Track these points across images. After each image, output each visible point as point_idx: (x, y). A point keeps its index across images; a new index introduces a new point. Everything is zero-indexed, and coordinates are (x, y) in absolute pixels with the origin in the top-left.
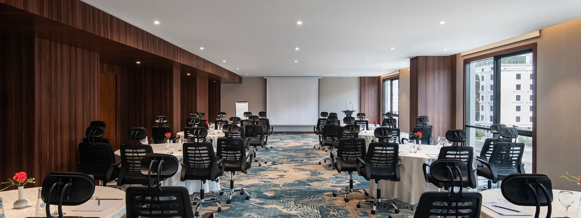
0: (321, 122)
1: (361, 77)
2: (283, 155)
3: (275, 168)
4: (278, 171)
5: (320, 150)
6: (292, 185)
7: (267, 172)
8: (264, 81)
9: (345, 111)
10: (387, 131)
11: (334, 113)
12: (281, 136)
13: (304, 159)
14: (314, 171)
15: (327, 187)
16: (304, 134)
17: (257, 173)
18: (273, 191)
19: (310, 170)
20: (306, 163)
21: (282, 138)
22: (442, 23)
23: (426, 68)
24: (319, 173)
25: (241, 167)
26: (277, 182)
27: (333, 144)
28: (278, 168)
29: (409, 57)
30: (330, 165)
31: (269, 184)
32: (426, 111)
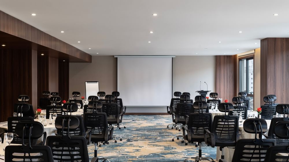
0: (174, 102)
1: (216, 56)
2: (136, 133)
3: (131, 144)
4: (134, 146)
5: (173, 130)
6: (147, 156)
7: (123, 147)
8: (115, 60)
9: (199, 91)
10: (229, 106)
11: (187, 93)
12: (133, 117)
13: (158, 137)
14: (167, 146)
15: (179, 158)
16: (157, 116)
17: (114, 148)
18: (131, 161)
19: (163, 146)
20: (159, 141)
21: (134, 119)
22: (276, 15)
23: (275, 50)
24: (172, 148)
25: (104, 138)
26: (134, 155)
27: (185, 122)
28: (133, 144)
29: (259, 39)
30: (183, 142)
31: (127, 156)
32: (275, 91)
